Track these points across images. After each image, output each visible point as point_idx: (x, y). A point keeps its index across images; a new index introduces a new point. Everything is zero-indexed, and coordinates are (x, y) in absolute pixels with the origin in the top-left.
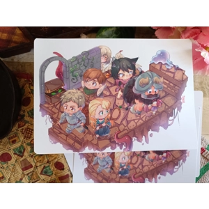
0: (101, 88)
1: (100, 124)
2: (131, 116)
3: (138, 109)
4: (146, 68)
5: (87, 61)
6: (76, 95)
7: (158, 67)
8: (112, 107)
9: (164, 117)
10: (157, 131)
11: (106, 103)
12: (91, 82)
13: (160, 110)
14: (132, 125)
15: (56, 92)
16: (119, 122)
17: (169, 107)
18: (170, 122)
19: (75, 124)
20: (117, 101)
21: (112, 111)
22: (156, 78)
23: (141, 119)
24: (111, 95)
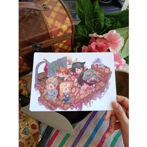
0: (67, 77)
1: (65, 96)
2: (82, 92)
3: (85, 88)
4: (89, 67)
5: (60, 64)
6: (54, 80)
7: (96, 67)
8: (71, 87)
9: (99, 93)
10: (96, 100)
11: (68, 85)
12: (61, 74)
13: (97, 89)
14: (82, 97)
15: (44, 78)
16: (75, 94)
17: (102, 87)
18: (102, 96)
19: (52, 96)
20: (74, 84)
21: (72, 89)
22: (94, 72)
23: (87, 93)
24: (71, 81)
